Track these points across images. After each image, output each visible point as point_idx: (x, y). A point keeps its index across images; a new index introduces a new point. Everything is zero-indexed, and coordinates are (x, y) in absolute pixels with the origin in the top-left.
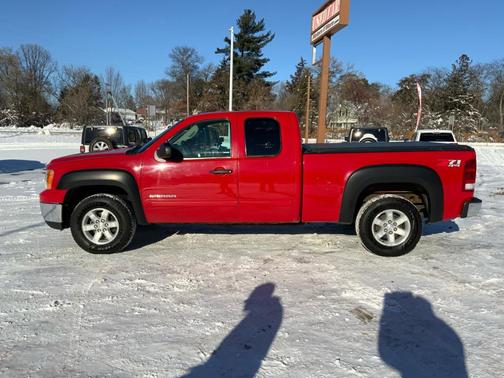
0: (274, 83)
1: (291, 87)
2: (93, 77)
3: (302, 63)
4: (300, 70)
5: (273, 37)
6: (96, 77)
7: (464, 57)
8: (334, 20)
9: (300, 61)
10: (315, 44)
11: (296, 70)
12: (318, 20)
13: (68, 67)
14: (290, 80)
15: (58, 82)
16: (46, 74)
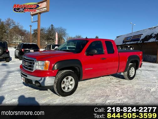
8: (44, 9)
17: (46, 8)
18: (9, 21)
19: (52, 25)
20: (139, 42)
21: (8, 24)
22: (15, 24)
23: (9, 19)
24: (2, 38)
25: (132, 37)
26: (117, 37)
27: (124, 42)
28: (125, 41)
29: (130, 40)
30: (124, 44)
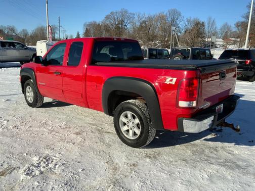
2: (201, 22)
6: (203, 23)
13: (189, 18)
15: (183, 27)
16: (178, 23)
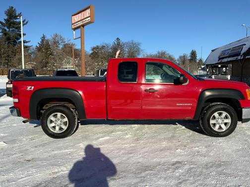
0: (30, 46)
1: (39, 49)
3: (44, 37)
4: (43, 41)
5: (27, 22)
7: (118, 39)
8: (87, 19)
9: (42, 36)
10: (75, 29)
11: (41, 40)
12: (76, 18)
14: (38, 45)
17: (89, 18)
18: (57, 38)
19: (118, 38)
20: (239, 58)
21: (56, 43)
22: (65, 42)
23: (56, 36)
24: (48, 63)
25: (230, 49)
26: (213, 51)
27: (220, 59)
28: (221, 57)
29: (227, 55)
30: (220, 61)
